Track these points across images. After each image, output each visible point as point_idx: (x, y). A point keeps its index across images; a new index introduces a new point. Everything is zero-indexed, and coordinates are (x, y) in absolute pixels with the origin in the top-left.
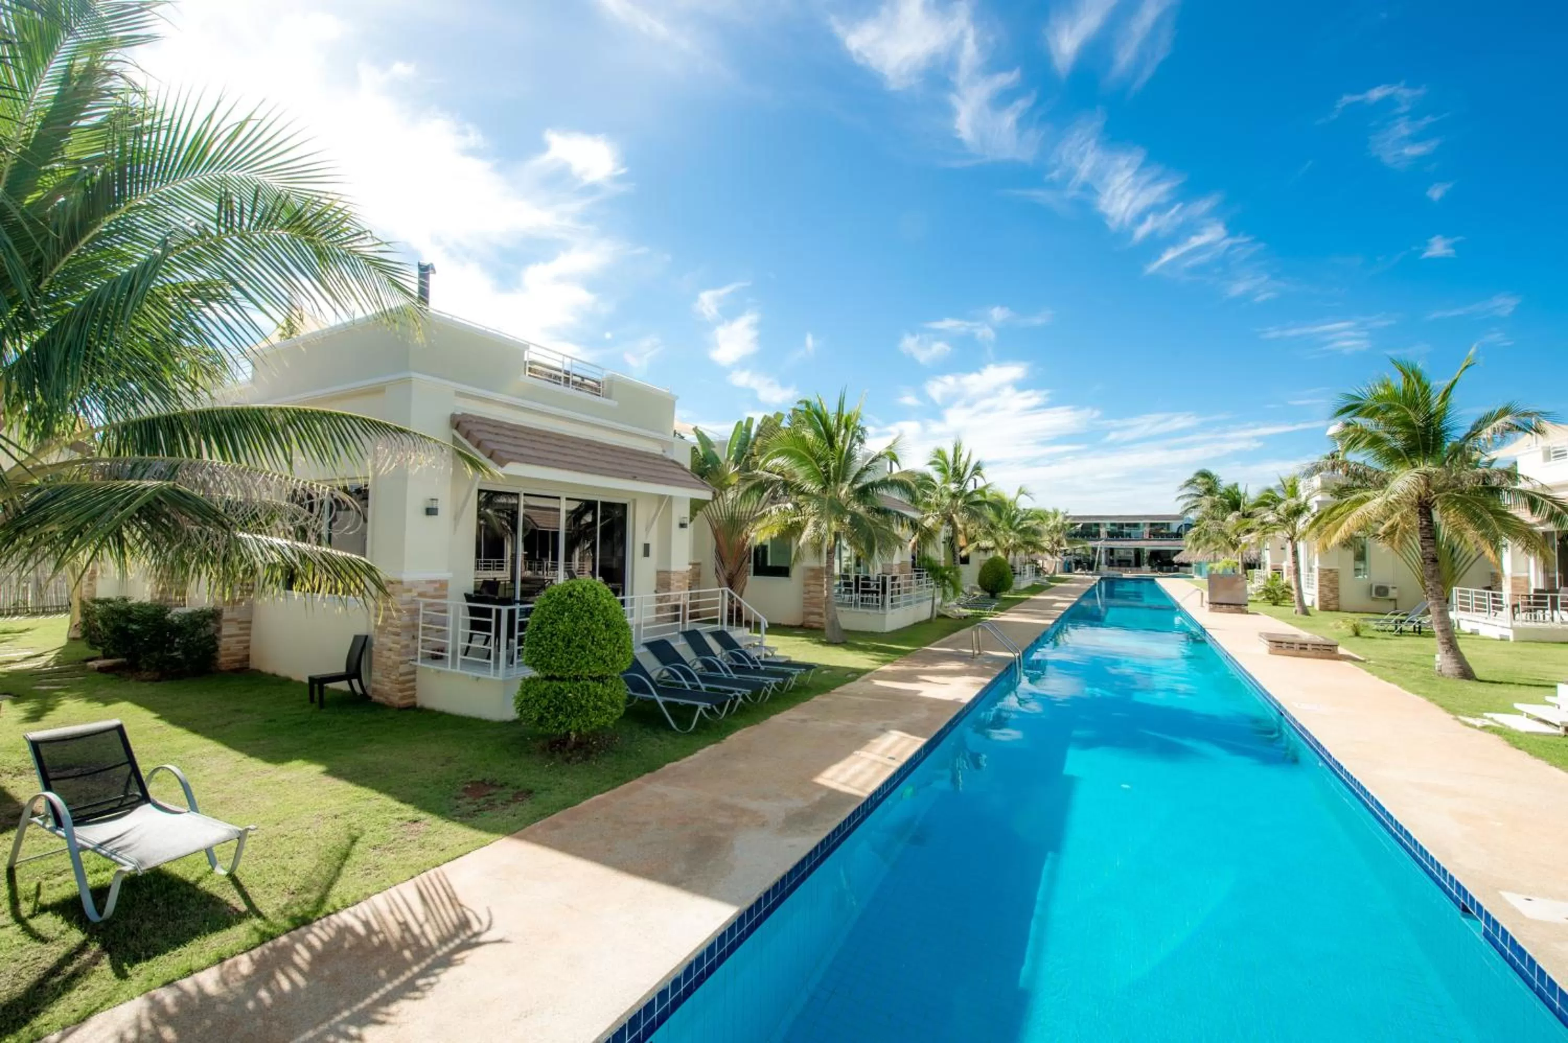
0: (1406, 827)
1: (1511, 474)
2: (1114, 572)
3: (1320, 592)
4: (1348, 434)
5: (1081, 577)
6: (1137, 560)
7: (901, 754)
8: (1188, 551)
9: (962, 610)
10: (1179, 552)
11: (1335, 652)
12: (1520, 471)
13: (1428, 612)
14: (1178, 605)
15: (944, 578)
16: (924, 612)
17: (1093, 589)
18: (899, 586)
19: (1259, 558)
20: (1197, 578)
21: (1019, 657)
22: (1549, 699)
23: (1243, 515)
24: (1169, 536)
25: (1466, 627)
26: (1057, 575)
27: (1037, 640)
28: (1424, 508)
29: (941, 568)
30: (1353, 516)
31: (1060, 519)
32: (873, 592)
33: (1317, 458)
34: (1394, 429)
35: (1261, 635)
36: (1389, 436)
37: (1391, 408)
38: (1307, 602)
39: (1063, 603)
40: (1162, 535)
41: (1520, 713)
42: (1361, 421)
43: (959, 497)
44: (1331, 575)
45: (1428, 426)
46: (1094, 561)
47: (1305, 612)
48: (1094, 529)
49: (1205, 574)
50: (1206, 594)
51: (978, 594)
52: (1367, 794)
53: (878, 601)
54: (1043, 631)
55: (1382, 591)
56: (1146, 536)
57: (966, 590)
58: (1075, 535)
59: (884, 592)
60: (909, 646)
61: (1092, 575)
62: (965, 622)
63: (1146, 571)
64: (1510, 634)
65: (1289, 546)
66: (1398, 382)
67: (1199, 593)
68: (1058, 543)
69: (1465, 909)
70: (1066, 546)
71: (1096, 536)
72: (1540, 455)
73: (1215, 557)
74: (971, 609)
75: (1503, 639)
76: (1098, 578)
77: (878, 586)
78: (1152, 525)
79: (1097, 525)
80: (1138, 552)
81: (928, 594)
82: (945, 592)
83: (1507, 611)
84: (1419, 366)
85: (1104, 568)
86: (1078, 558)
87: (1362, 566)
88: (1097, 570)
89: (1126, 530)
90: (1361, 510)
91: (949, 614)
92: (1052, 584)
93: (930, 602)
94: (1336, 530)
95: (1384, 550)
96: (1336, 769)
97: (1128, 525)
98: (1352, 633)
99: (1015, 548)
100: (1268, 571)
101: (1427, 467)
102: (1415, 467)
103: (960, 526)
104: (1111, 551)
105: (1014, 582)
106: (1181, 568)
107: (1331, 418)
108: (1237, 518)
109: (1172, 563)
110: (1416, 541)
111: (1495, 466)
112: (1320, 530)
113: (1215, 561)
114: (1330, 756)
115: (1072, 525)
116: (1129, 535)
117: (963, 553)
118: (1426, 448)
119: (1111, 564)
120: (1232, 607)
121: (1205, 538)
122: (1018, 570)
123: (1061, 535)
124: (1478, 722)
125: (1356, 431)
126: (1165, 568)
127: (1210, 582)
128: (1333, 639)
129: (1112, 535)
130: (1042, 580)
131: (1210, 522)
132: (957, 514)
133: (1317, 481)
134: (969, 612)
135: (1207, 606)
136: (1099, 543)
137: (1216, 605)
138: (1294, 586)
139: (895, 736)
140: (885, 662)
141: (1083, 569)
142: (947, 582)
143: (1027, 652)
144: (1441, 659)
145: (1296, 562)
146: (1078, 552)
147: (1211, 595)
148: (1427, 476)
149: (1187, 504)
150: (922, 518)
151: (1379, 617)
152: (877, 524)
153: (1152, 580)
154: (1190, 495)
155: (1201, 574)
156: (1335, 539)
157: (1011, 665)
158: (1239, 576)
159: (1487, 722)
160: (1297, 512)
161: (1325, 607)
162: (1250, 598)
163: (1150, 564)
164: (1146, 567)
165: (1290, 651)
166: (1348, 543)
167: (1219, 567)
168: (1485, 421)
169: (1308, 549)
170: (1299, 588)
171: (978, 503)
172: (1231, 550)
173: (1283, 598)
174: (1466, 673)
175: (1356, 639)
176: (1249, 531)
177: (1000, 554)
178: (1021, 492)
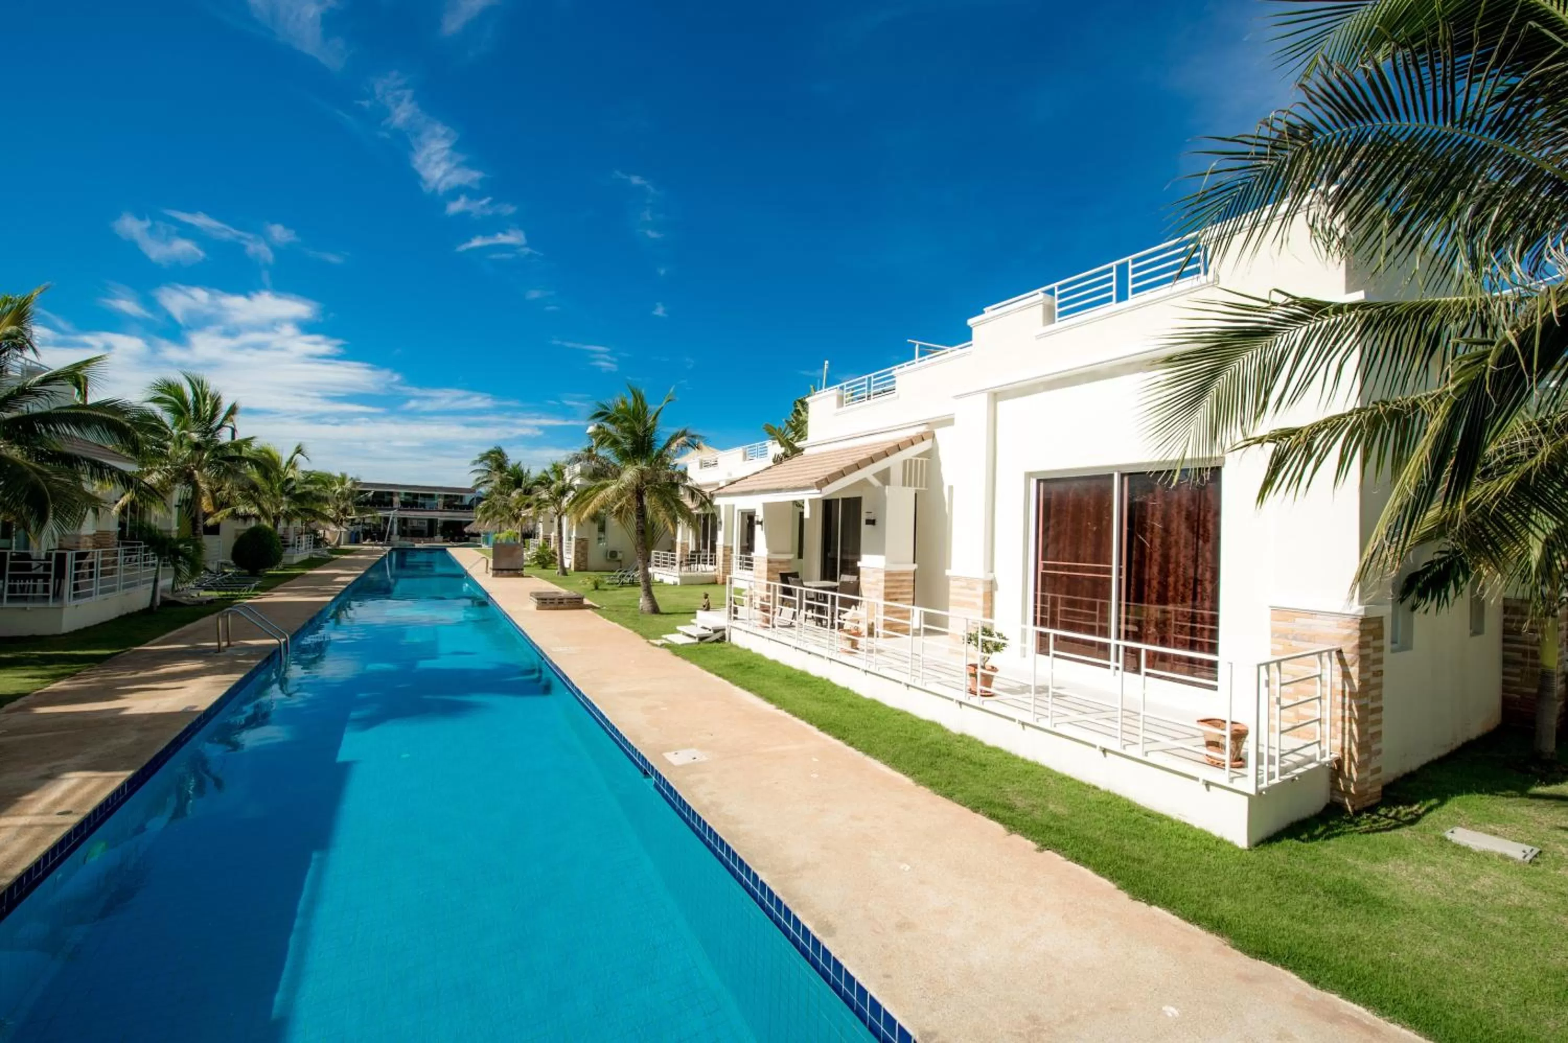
0: (616, 727)
1: (684, 476)
2: (406, 543)
3: (576, 556)
4: (599, 434)
5: (370, 547)
6: (431, 529)
7: (82, 803)
8: (478, 523)
9: (202, 593)
10: (470, 522)
11: (582, 602)
12: (689, 474)
13: (637, 569)
14: (466, 572)
15: (176, 553)
16: (140, 598)
17: (383, 559)
18: (91, 565)
19: (535, 529)
20: (484, 546)
21: (286, 643)
22: (693, 621)
23: (525, 491)
24: (463, 508)
25: (657, 578)
26: (342, 547)
27: (311, 621)
28: (639, 494)
29: (171, 539)
30: (598, 498)
31: (348, 484)
32: (35, 577)
33: (579, 450)
34: (626, 435)
35: (531, 594)
36: (622, 440)
37: (626, 419)
38: (566, 565)
39: (346, 577)
40: (456, 507)
41: (678, 632)
42: (607, 426)
43: (205, 450)
44: (583, 543)
45: (645, 436)
46: (385, 531)
47: (564, 572)
48: (387, 498)
49: (491, 543)
50: (491, 561)
51: (230, 571)
52: (595, 708)
53: (46, 589)
54: (320, 609)
55: (613, 554)
56: (440, 508)
57: (213, 567)
58: (365, 503)
59: (60, 574)
60: (109, 649)
61: (382, 545)
62: (211, 607)
63: (438, 542)
64: (678, 580)
65: (556, 520)
66: (631, 402)
67: (485, 561)
68: (345, 511)
69: (646, 773)
70: (354, 515)
71: (389, 505)
72: (698, 464)
73: (500, 527)
74: (218, 590)
75: (675, 584)
76: (388, 548)
77: (48, 567)
78: (446, 496)
79: (391, 494)
80: (432, 522)
81: (147, 574)
82: (178, 572)
83: (678, 565)
84: (643, 391)
85: (395, 538)
86: (367, 528)
87: (602, 536)
88: (389, 540)
89: (420, 500)
90: (602, 494)
91: (184, 599)
92: (334, 556)
93: (151, 585)
94: (587, 507)
95: (614, 525)
96: (576, 693)
97: (423, 495)
98: (592, 587)
99: (289, 517)
100: (540, 541)
101: (643, 465)
102: (636, 464)
103: (204, 486)
104: (403, 521)
105: (284, 555)
106: (471, 538)
107: (589, 420)
108: (520, 494)
109: (464, 533)
110: (634, 518)
111: (677, 470)
112: (577, 506)
113: (500, 532)
114: (573, 685)
115: (361, 492)
116: (423, 505)
117: (210, 521)
118: (643, 453)
119: (403, 534)
120: (512, 572)
121: (492, 511)
122: (291, 541)
123: (349, 503)
124: (659, 642)
125: (604, 432)
126: (456, 538)
127: (494, 550)
128: (582, 593)
129: (405, 505)
130: (323, 552)
131: (498, 497)
132: (200, 470)
133: (578, 468)
134: (214, 594)
135: (491, 573)
136: (392, 512)
137: (499, 571)
138: (558, 553)
139: (72, 779)
140: (57, 678)
141: (373, 539)
142: (180, 558)
143: (294, 637)
144: (643, 602)
145: (560, 533)
146: (367, 521)
147: (494, 563)
148: (642, 472)
149: (478, 479)
150: (140, 473)
151: (610, 574)
152: (48, 475)
153: (443, 550)
154: (482, 471)
155: (487, 544)
156: (585, 515)
157: (274, 653)
158: (518, 544)
159: (664, 641)
160: (563, 492)
161: (578, 569)
162: (525, 563)
163: (442, 534)
164: (439, 537)
165: (552, 606)
166: (595, 518)
167: (503, 536)
168: (674, 438)
169: (570, 522)
170: (561, 554)
171: (232, 459)
172: (513, 523)
173: (550, 562)
174: (655, 610)
175: (595, 592)
176: (528, 506)
177: (265, 522)
178: (299, 450)
